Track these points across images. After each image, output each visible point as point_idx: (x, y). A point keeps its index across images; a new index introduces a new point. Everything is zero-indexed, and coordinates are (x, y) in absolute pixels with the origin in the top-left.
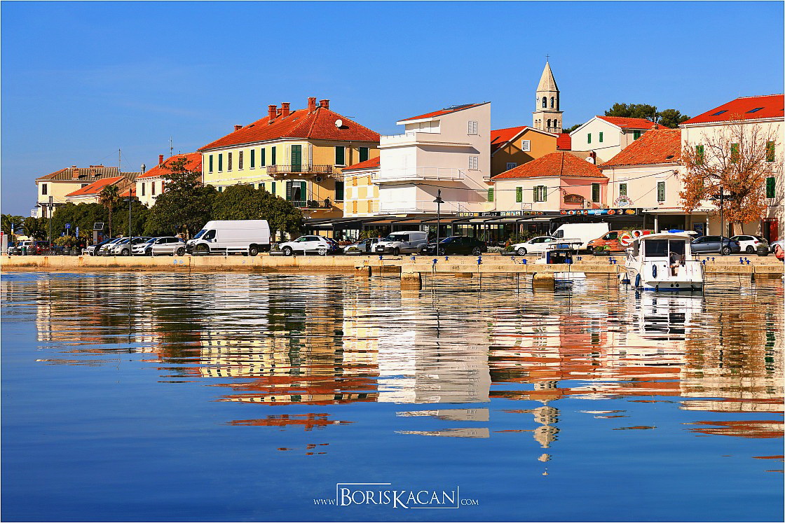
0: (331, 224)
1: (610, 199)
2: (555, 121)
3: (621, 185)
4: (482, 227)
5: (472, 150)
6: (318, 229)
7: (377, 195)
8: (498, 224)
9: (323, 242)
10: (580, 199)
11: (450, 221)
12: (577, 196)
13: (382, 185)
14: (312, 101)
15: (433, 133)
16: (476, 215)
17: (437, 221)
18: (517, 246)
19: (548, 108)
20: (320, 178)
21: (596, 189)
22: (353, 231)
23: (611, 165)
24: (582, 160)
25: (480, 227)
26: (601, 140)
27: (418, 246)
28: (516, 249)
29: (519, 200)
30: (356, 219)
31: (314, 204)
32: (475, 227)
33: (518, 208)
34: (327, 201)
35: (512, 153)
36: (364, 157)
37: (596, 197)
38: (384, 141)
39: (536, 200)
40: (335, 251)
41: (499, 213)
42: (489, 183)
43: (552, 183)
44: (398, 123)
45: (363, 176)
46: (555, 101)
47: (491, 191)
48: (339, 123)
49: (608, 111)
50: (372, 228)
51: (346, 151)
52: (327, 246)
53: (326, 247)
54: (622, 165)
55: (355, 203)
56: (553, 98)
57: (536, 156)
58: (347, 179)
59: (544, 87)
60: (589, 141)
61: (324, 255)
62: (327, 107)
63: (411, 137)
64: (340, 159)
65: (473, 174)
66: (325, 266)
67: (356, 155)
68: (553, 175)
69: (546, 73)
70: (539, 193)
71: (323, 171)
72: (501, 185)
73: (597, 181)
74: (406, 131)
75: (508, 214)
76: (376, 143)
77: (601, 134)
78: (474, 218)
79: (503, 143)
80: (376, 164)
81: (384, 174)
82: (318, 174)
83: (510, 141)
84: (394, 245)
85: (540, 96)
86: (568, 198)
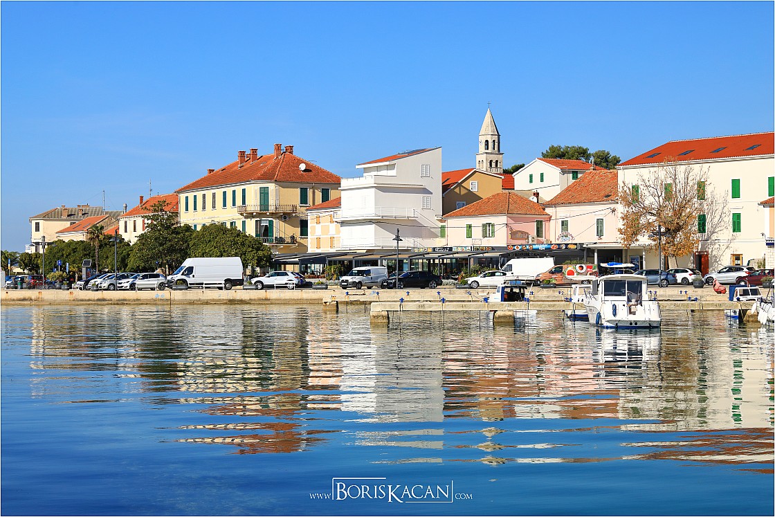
0: (297, 259)
1: (553, 234)
2: (497, 161)
3: (563, 222)
4: (437, 261)
5: (425, 191)
6: (286, 263)
7: (338, 232)
8: (451, 259)
9: (291, 277)
10: (525, 235)
11: (406, 256)
12: (522, 232)
13: (343, 223)
14: (278, 147)
15: (389, 175)
16: (430, 250)
17: (395, 256)
18: (470, 280)
19: (490, 150)
20: (286, 217)
21: (539, 226)
22: (317, 266)
23: (553, 203)
24: (527, 199)
25: (434, 261)
26: (542, 180)
27: (378, 280)
28: (469, 282)
29: (469, 236)
30: (320, 254)
31: (281, 240)
32: (429, 261)
33: (468, 243)
34: (293, 237)
35: (462, 193)
36: (325, 197)
37: (539, 233)
38: (345, 183)
39: (484, 236)
40: (302, 285)
41: (451, 249)
42: (441, 221)
43: (499, 221)
44: (357, 167)
45: (325, 215)
46: (496, 144)
47: (443, 227)
48: (303, 167)
49: (545, 152)
50: (335, 262)
51: (310, 192)
52: (296, 281)
53: (294, 282)
54: (563, 204)
55: (319, 239)
56: (494, 141)
57: (484, 195)
58: (311, 218)
59: (486, 131)
60: (531, 181)
61: (293, 289)
62: (291, 152)
63: (369, 179)
64: (304, 199)
65: (426, 213)
66: (294, 299)
67: (319, 195)
68: (501, 213)
69: (488, 119)
70: (488, 230)
71: (288, 210)
72: (452, 222)
73: (540, 218)
74: (365, 174)
75: (460, 250)
76: (337, 183)
77: (542, 175)
78: (428, 254)
79: (454, 184)
80: (337, 204)
81: (345, 212)
82: (284, 213)
83: (459, 182)
84: (357, 279)
85: (482, 139)
86: (514, 234)
